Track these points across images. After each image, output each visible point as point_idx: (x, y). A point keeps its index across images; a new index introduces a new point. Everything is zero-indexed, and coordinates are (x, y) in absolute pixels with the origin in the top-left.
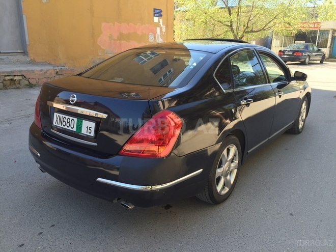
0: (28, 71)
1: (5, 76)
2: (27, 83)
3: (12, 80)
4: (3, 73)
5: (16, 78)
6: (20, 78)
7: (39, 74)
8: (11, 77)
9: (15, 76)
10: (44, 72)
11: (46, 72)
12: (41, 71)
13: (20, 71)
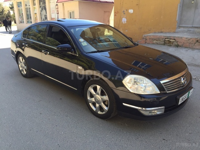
0: (179, 37)
1: (166, 38)
2: (176, 44)
3: (169, 41)
4: (165, 36)
5: (171, 40)
6: (174, 40)
7: (185, 40)
8: (169, 39)
9: (171, 39)
10: (188, 39)
11: (190, 40)
12: (187, 38)
13: (174, 37)
